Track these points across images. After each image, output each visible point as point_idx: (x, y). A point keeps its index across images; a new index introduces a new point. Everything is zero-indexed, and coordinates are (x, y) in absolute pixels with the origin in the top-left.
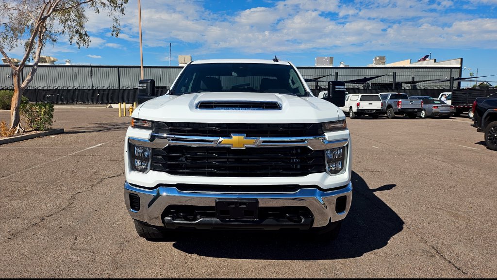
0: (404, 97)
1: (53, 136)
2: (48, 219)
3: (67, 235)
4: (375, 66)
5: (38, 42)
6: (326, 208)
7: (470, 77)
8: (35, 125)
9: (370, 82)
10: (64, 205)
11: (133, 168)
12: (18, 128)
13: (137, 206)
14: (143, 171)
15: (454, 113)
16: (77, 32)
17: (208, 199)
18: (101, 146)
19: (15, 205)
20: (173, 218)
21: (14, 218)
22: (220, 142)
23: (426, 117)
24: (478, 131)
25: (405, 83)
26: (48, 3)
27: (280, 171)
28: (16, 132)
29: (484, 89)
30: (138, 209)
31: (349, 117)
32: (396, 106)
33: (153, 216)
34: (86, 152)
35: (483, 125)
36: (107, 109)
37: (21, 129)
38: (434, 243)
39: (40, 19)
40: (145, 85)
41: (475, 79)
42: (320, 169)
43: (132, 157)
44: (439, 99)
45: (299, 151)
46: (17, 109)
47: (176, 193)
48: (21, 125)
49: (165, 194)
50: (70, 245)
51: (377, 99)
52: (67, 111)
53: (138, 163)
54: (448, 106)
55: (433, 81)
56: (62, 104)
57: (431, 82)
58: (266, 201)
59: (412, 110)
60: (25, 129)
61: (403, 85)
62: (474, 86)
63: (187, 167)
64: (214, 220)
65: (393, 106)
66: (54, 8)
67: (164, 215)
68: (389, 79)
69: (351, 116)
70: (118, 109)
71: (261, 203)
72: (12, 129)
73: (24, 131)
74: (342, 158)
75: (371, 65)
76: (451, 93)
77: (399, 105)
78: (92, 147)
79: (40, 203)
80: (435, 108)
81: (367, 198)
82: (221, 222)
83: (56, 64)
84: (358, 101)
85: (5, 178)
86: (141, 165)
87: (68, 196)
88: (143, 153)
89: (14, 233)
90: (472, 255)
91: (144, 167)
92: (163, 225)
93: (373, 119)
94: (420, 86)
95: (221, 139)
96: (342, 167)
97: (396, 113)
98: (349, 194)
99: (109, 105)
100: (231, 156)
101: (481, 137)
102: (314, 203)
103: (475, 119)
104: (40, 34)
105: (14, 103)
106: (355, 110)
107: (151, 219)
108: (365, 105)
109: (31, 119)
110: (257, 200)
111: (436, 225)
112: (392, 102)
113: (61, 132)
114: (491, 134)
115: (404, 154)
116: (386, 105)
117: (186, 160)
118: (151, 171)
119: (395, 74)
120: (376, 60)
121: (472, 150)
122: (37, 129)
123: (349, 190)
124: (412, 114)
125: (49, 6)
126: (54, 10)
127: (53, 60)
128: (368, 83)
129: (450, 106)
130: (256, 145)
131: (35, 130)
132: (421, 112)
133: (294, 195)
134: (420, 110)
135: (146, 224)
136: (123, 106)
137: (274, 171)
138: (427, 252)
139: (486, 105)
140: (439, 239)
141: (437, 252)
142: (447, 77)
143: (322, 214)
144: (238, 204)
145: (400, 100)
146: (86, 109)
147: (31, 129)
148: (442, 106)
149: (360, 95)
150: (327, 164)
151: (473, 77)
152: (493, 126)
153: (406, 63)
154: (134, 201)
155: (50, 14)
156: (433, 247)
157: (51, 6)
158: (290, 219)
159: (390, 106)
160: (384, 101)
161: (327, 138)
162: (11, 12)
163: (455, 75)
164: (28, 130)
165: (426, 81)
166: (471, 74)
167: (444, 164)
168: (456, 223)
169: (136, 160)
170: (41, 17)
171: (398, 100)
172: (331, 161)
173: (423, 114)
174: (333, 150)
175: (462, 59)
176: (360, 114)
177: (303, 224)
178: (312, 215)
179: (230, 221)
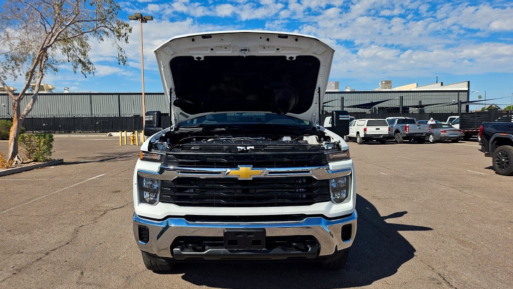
0: (412, 122)
1: (53, 167)
2: (52, 254)
3: (72, 269)
4: (381, 90)
5: (38, 72)
6: (332, 236)
7: (479, 100)
8: (33, 156)
9: (377, 106)
10: (68, 239)
11: (142, 200)
12: (16, 159)
13: (146, 238)
14: (152, 203)
15: (463, 137)
16: (80, 61)
17: (217, 230)
18: (102, 177)
19: (18, 239)
20: (182, 250)
21: (18, 253)
22: (228, 173)
23: (435, 142)
24: (486, 155)
25: (412, 107)
26: (50, 33)
27: (287, 201)
28: (14, 164)
29: (493, 112)
30: (147, 241)
31: (356, 142)
32: (403, 131)
33: (162, 248)
34: (88, 183)
35: (490, 150)
36: (106, 138)
37: (19, 161)
38: (441, 270)
39: (42, 49)
40: (152, 116)
41: (484, 102)
42: (325, 198)
43: (141, 189)
44: (447, 123)
45: (304, 181)
46: (16, 140)
47: (184, 224)
48: (19, 156)
49: (173, 225)
50: (75, 279)
51: (384, 124)
52: (65, 140)
53: (146, 195)
54: (456, 130)
55: (440, 105)
56: (59, 133)
57: (439, 105)
58: (273, 230)
59: (419, 135)
60: (23, 160)
61: (411, 109)
62: (483, 109)
63: (195, 198)
64: (223, 250)
65: (401, 130)
66: (56, 38)
67: (173, 246)
68: (396, 103)
69: (358, 141)
70: (118, 137)
71: (268, 233)
72: (10, 160)
73: (23, 163)
74: (347, 187)
75: (377, 90)
76: (459, 117)
77: (406, 130)
78: (94, 178)
79: (43, 237)
80: (442, 133)
81: (375, 226)
82: (229, 253)
83: (54, 91)
84: (365, 126)
85: (5, 212)
86: (150, 197)
87: (71, 229)
88: (151, 185)
89: (19, 268)
90: (478, 281)
91: (152, 198)
92: (172, 257)
93: (382, 144)
94: (427, 110)
95: (228, 170)
96: (347, 196)
97: (404, 138)
98: (354, 222)
99: (109, 133)
100: (239, 187)
101: (489, 161)
102: (320, 231)
103: (483, 143)
104: (41, 63)
105: (12, 134)
106: (362, 135)
107: (160, 251)
108: (372, 130)
109: (30, 150)
110: (264, 230)
111: (444, 252)
112: (400, 127)
113: (61, 162)
114: (499, 158)
115: (411, 181)
116: (394, 130)
117: (194, 190)
118: (160, 203)
119: (402, 98)
120: (382, 84)
121: (480, 176)
122: (36, 161)
123: (353, 218)
124: (420, 139)
125: (50, 36)
126: (56, 40)
127: (51, 88)
128: (375, 108)
129: (459, 131)
130: (262, 176)
131: (34, 161)
132: (429, 136)
133: (301, 224)
134: (428, 135)
135: (155, 256)
136: (124, 134)
137: (280, 201)
138: (434, 279)
139: (493, 130)
140: (446, 266)
141: (444, 279)
142: (455, 100)
143: (329, 242)
144: (246, 234)
145: (407, 125)
146: (85, 138)
147: (29, 160)
148: (450, 130)
149: (367, 120)
150: (332, 194)
151: (481, 99)
152: (501, 151)
153: (412, 87)
154: (143, 233)
155: (52, 44)
156: (440, 275)
157: (52, 36)
158: (297, 248)
159: (397, 131)
160: (391, 125)
161: (331, 168)
162: (12, 41)
163: (463, 98)
164: (26, 161)
165: (434, 105)
166: (480, 97)
167: (452, 190)
168: (463, 249)
169: (145, 192)
170: (42, 47)
171: (404, 125)
172: (336, 190)
173: (431, 138)
174: (337, 179)
175: (469, 82)
176: (368, 140)
177: (311, 253)
178: (319, 245)
179: (238, 251)
